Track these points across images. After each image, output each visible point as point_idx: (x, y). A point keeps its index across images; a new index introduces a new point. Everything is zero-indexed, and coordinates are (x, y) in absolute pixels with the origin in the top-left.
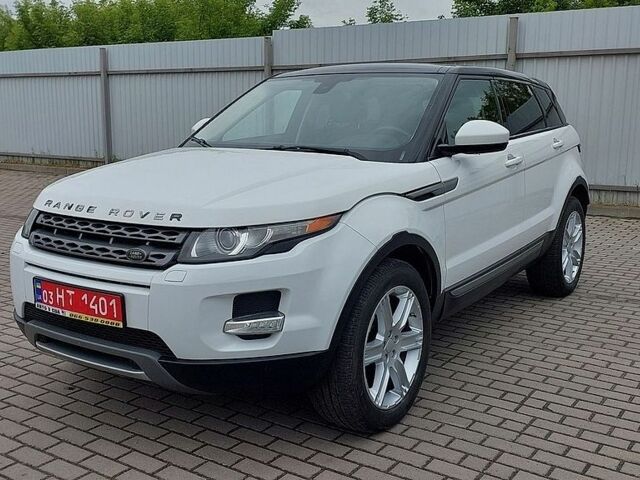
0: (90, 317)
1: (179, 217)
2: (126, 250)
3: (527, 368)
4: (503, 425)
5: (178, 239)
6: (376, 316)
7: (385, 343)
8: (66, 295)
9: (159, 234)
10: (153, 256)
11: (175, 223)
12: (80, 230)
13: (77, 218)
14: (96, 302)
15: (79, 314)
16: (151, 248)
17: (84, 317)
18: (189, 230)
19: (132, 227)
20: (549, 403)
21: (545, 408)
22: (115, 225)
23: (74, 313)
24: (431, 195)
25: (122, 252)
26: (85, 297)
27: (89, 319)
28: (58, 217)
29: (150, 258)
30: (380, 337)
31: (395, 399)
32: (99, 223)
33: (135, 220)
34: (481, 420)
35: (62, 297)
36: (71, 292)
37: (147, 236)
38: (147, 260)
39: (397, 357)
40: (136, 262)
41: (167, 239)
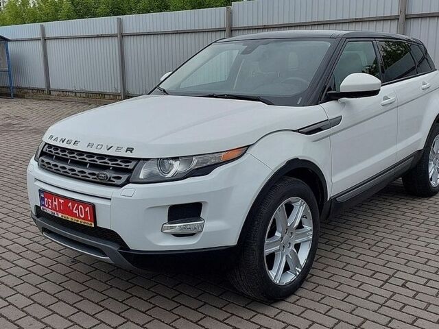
0: (73, 218)
1: (131, 150)
2: (97, 173)
3: (394, 253)
4: (369, 298)
5: (131, 166)
6: (274, 219)
7: (282, 238)
8: (59, 202)
9: (119, 162)
10: (114, 178)
11: (129, 155)
12: (68, 157)
13: (67, 149)
14: (77, 208)
15: (67, 216)
16: (113, 172)
17: (70, 218)
18: (138, 160)
19: (101, 157)
20: (407, 281)
21: (404, 286)
22: (91, 155)
23: (64, 215)
24: (319, 130)
25: (94, 174)
26: (70, 204)
27: (73, 219)
28: (57, 148)
29: (112, 179)
30: (278, 234)
31: (290, 278)
32: (81, 153)
33: (104, 152)
34: (354, 294)
35: (56, 204)
36: (62, 201)
37: (110, 163)
38: (109, 180)
39: (292, 247)
40: (102, 181)
41: (124, 165)
